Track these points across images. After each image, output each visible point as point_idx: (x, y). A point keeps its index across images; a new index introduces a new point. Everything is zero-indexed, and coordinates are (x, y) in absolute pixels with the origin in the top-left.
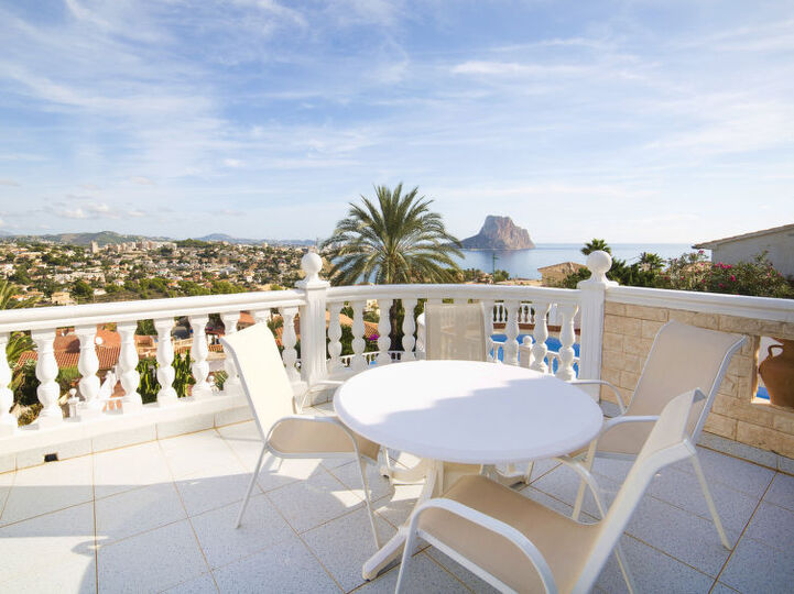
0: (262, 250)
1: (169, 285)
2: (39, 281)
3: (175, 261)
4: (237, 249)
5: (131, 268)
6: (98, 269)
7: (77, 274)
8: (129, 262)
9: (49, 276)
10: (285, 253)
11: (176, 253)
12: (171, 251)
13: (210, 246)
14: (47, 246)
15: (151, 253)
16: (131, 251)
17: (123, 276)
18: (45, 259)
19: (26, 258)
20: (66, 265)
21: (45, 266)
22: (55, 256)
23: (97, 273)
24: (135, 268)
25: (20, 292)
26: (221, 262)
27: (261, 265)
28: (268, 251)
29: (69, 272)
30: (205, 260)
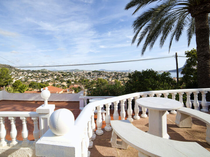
0: (114, 73)
1: (89, 81)
2: (61, 80)
3: (91, 76)
4: (107, 73)
5: (81, 77)
6: (73, 77)
7: (69, 79)
8: (81, 76)
9: (63, 79)
10: (120, 74)
11: (92, 74)
12: (91, 73)
13: (100, 72)
14: (63, 72)
15: (86, 74)
16: (81, 73)
17: (79, 79)
18: (63, 75)
19: (59, 75)
20: (67, 76)
21: (62, 76)
22: (65, 74)
23: (73, 78)
24: (82, 77)
25: (57, 82)
26: (103, 76)
27: (113, 77)
28: (116, 73)
29: (67, 78)
30: (99, 75)
